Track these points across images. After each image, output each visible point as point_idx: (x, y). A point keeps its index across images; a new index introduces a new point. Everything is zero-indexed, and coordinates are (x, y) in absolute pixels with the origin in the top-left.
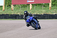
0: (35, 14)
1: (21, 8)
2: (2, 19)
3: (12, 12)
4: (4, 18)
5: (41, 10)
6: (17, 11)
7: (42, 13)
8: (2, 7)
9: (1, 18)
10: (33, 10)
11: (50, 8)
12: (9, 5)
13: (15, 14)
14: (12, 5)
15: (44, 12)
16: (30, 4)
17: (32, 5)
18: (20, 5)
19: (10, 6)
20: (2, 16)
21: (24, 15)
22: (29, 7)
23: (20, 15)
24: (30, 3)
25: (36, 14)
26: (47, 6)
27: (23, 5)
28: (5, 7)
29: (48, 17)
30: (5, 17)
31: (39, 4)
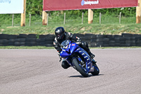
0: (100, 35)
1: (66, 19)
2: (19, 45)
3: (45, 28)
4: (25, 45)
5: (116, 24)
7: (118, 31)
8: (20, 17)
9: (18, 43)
10: (96, 25)
11: (137, 20)
12: (36, 12)
13: (52, 33)
14: (44, 12)
15: (123, 30)
16: (89, 10)
17: (94, 11)
18: (64, 11)
19: (38, 13)
20: (19, 39)
21: (56, 39)
22: (87, 17)
24: (89, 6)
25: (102, 34)
26: (131, 15)
27: (71, 13)
28: (27, 17)
29: (134, 41)
30: (26, 41)
31: (110, 10)
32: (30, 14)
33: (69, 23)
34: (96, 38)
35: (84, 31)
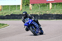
6: (36, 11)
8: (20, 7)
9: (19, 18)
10: (53, 10)
12: (27, 4)
13: (34, 13)
14: (30, 4)
17: (52, 4)
18: (39, 4)
19: (28, 5)
22: (49, 6)
23: (39, 15)
24: (50, 2)
25: (56, 14)
27: (42, 4)
28: (23, 7)
31: (59, 3)
32: (24, 5)
33: (41, 9)
34: (53, 16)
35: (48, 12)
